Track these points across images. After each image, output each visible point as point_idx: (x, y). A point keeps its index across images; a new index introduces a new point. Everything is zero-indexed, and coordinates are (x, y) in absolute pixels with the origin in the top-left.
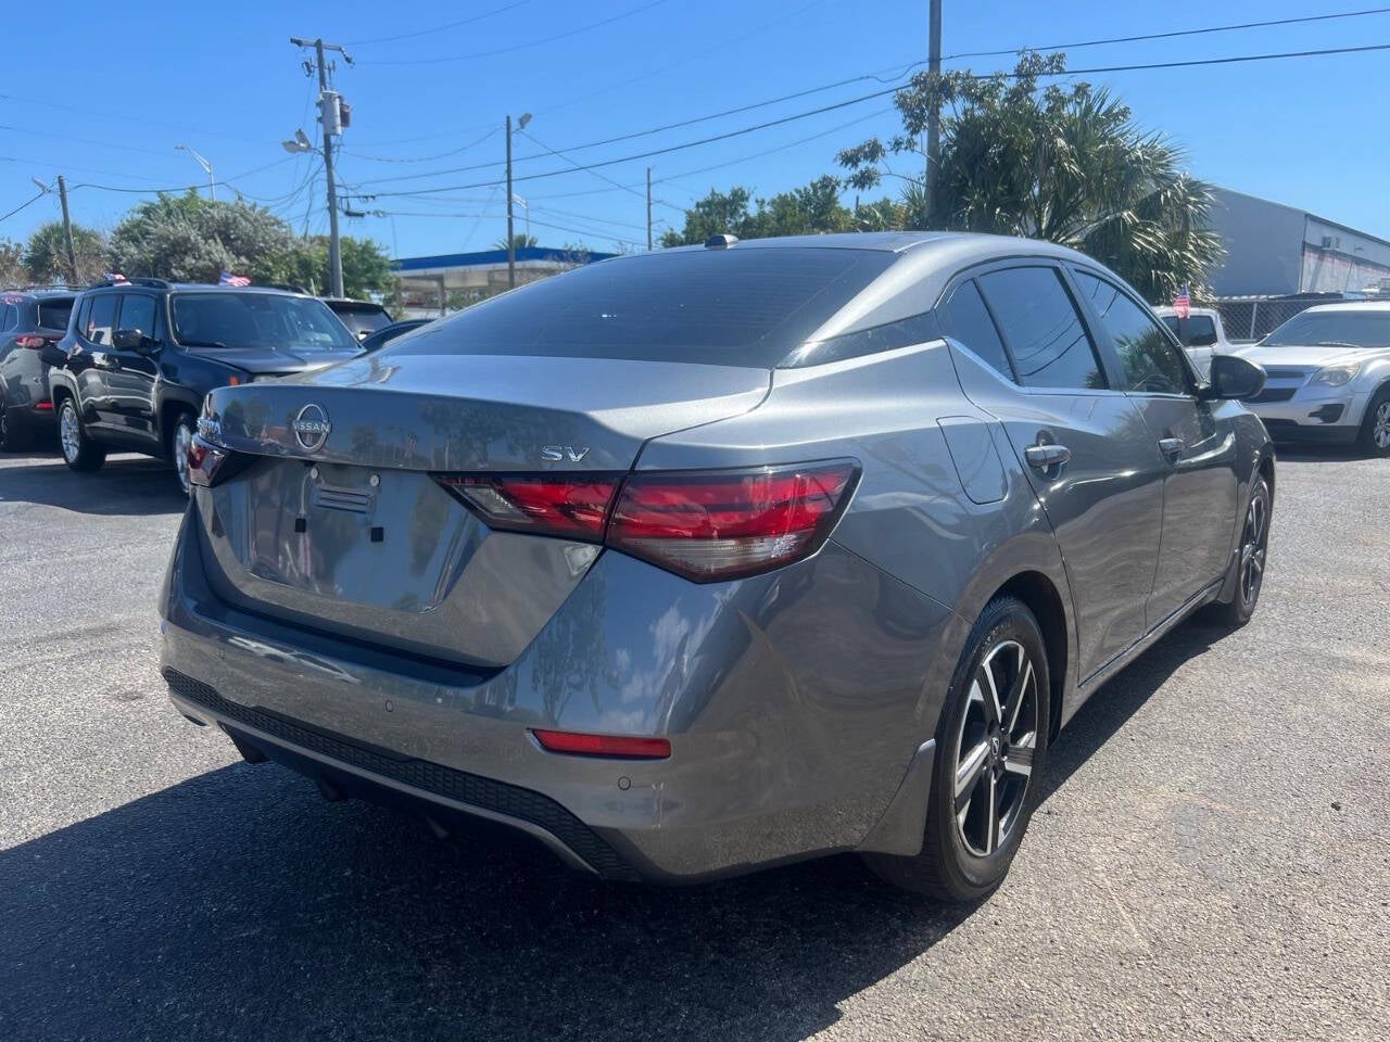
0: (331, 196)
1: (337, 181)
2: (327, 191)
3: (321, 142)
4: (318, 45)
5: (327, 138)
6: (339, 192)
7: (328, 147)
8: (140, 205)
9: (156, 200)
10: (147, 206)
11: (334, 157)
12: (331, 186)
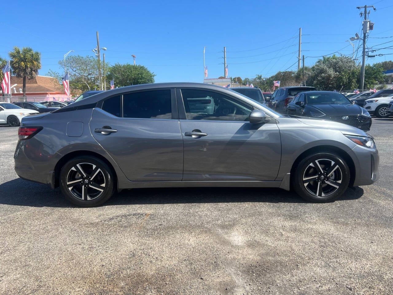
0: (364, 52)
1: (366, 47)
2: (363, 50)
3: (363, 35)
4: (365, 7)
5: (365, 34)
6: (366, 50)
7: (365, 37)
8: (317, 61)
9: (322, 59)
10: (319, 60)
11: (366, 40)
12: (364, 49)
